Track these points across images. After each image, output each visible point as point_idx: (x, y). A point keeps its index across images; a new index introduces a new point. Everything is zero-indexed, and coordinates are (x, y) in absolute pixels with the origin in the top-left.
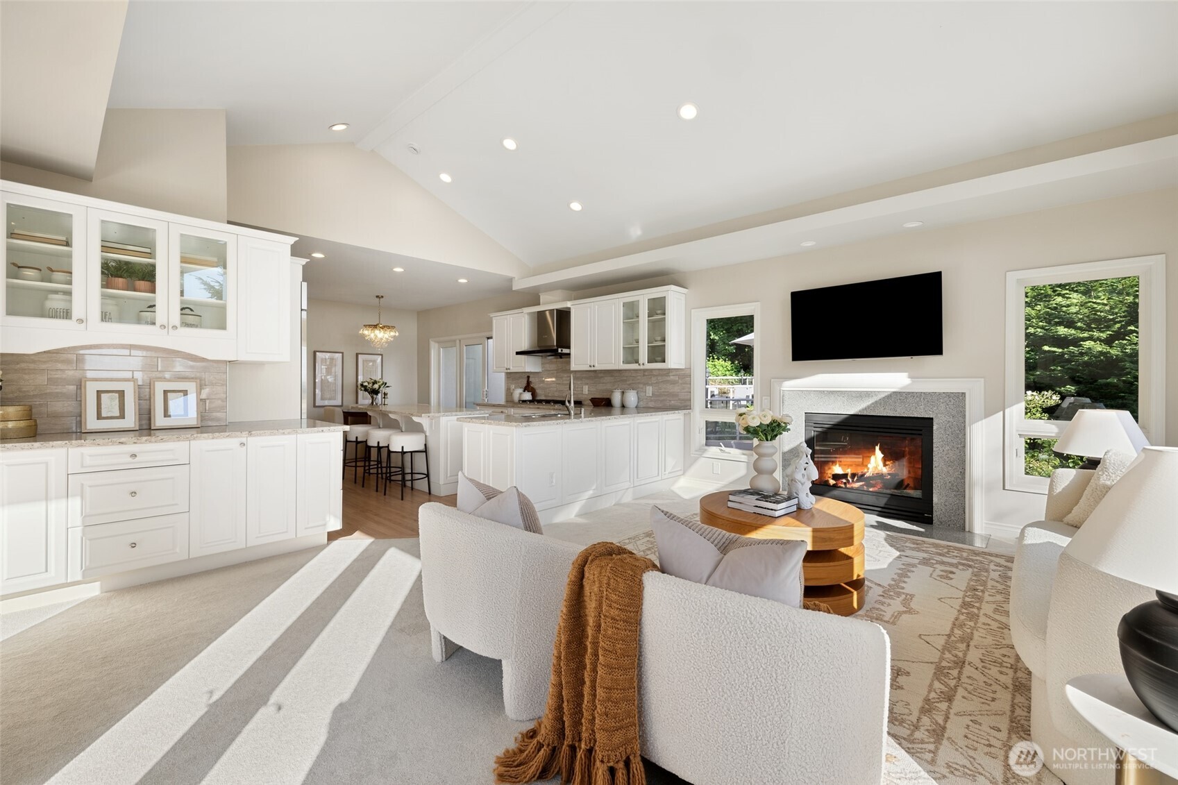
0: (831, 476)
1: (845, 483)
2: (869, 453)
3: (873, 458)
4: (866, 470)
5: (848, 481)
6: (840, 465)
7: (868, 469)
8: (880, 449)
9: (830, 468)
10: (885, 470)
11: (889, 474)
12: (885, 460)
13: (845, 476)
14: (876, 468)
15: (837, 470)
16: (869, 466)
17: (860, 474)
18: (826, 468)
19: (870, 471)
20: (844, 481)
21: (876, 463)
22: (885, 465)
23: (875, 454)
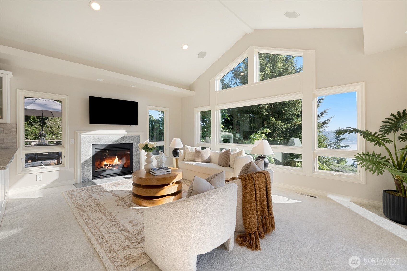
0: (103, 165)
1: (108, 167)
2: (114, 158)
3: (115, 160)
4: (113, 163)
5: (108, 166)
6: (106, 162)
7: (114, 163)
8: (117, 157)
9: (103, 163)
10: (119, 163)
11: (120, 164)
12: (119, 160)
13: (107, 165)
14: (116, 162)
15: (105, 163)
16: (114, 162)
17: (112, 164)
18: (102, 163)
19: (115, 163)
20: (107, 166)
21: (116, 161)
22: (119, 162)
23: (116, 159)
